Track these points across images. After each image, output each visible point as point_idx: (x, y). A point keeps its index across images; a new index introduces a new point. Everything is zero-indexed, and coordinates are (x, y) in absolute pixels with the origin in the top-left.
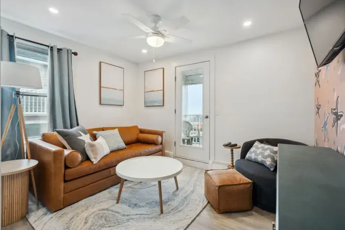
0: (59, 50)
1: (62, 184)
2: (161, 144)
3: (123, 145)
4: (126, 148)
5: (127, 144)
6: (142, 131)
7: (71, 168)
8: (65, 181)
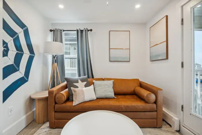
0: (82, 31)
1: (53, 113)
2: (155, 102)
3: (112, 94)
4: (114, 98)
5: (116, 94)
6: (141, 85)
7: (58, 104)
8: (55, 112)
